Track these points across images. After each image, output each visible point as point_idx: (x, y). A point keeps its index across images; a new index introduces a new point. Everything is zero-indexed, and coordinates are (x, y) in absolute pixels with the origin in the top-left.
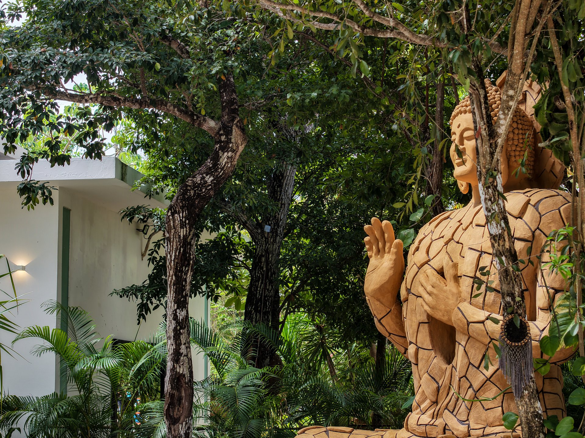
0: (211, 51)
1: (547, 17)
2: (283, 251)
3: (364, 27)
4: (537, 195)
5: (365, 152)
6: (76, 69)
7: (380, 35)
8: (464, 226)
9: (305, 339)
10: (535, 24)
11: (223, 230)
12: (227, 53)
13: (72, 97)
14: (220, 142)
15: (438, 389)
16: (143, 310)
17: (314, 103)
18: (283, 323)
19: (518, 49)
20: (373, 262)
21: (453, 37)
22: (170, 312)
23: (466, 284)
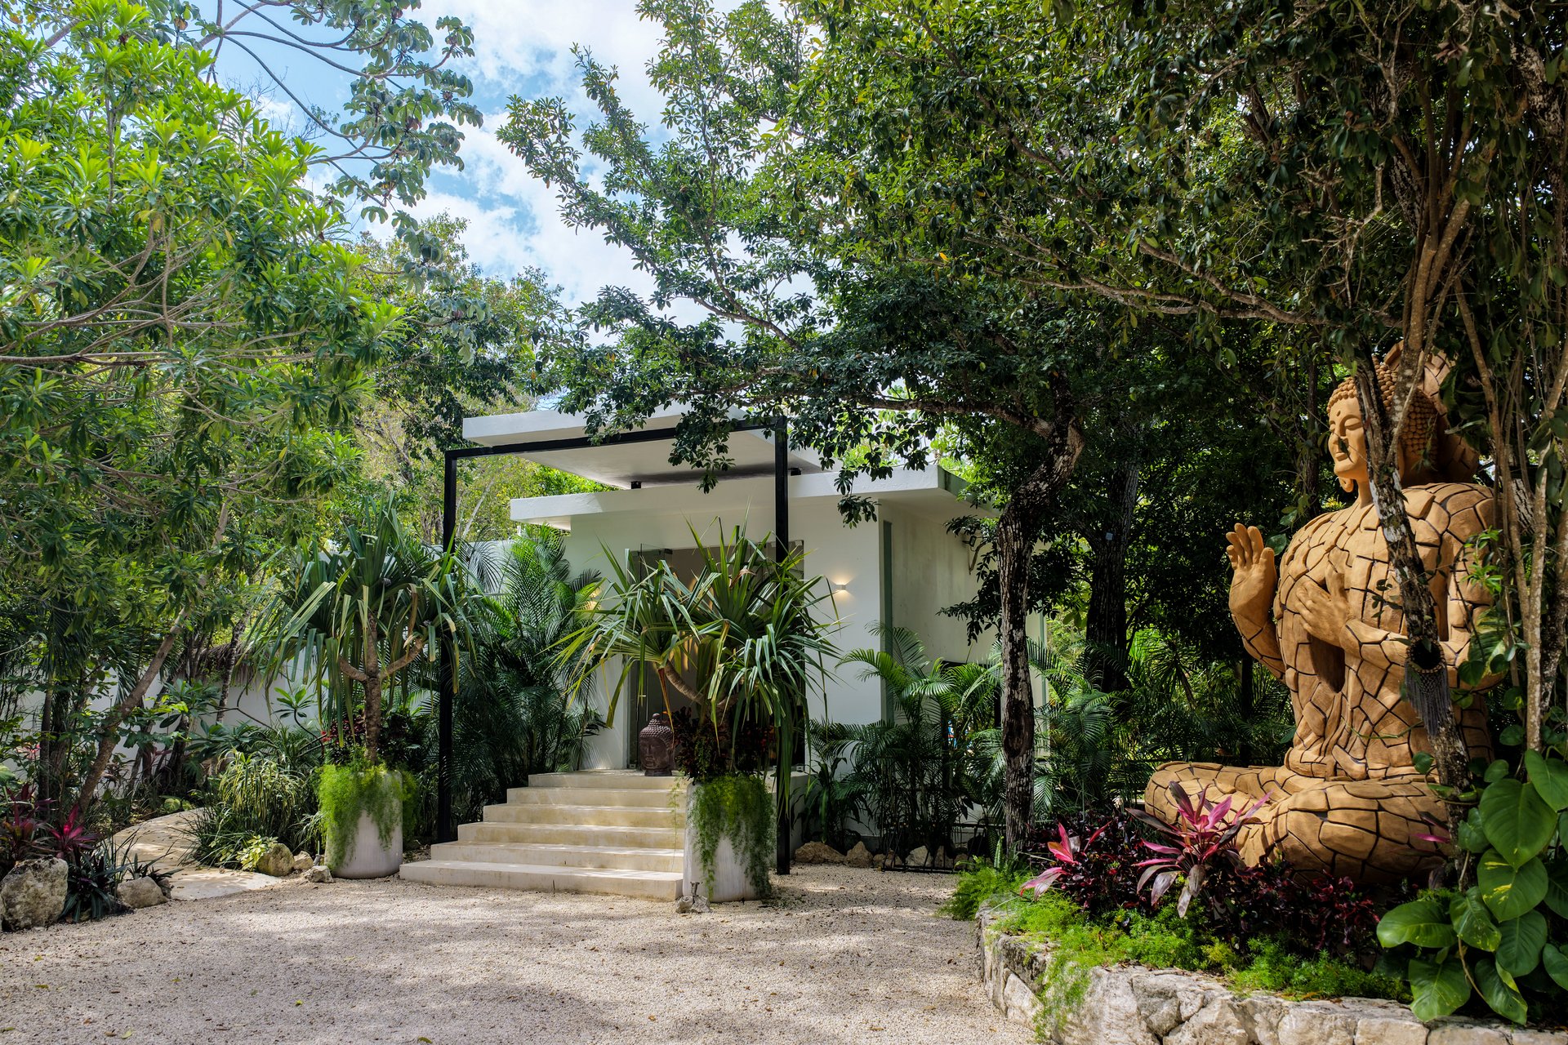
0: (1041, 345)
1: (1453, 278)
2: (1128, 560)
3: (1220, 308)
4: (1443, 491)
5: (1222, 446)
6: (894, 374)
7: (1241, 316)
8: (1349, 530)
9: (1156, 657)
10: (1439, 288)
11: (1059, 540)
12: (1059, 346)
13: (891, 404)
14: (1055, 444)
15: (1325, 721)
16: (974, 629)
17: (1162, 396)
18: (1131, 641)
19: (1415, 322)
20: (1238, 573)
21: (1335, 314)
22: (1005, 633)
23: (1355, 598)
